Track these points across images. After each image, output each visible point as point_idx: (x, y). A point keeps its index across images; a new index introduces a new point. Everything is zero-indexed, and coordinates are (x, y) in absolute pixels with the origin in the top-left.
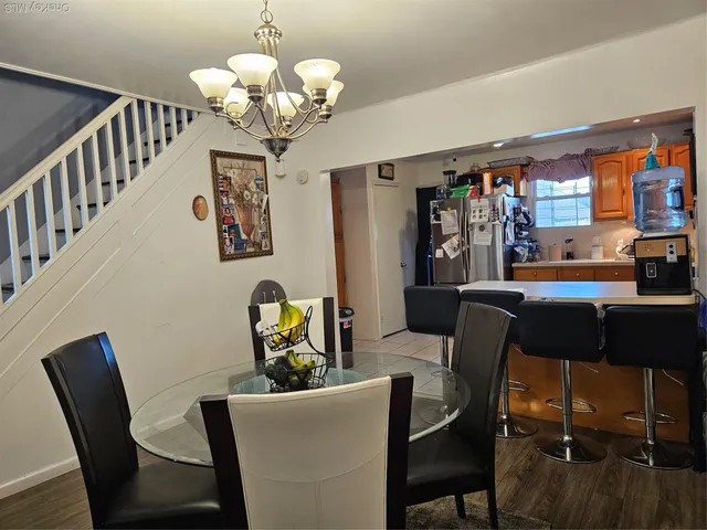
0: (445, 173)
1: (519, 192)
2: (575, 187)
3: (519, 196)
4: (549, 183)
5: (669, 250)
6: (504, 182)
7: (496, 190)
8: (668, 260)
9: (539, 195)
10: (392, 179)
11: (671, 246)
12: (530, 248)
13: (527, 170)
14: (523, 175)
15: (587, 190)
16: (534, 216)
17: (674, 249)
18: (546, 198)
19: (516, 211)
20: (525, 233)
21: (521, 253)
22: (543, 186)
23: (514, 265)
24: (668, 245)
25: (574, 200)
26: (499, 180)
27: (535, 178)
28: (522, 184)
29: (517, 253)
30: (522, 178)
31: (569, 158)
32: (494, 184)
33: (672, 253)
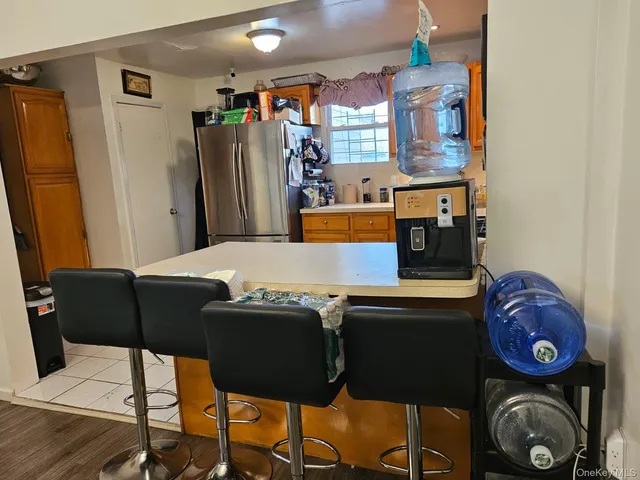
0: (220, 91)
1: (309, 119)
2: (374, 115)
3: (309, 125)
4: (345, 109)
5: (441, 207)
6: (288, 105)
7: (277, 115)
8: (441, 224)
9: (335, 123)
10: (149, 96)
11: (444, 201)
12: (321, 190)
13: (319, 91)
14: (314, 98)
15: (385, 120)
16: (329, 150)
17: (448, 206)
18: (343, 128)
19: (305, 143)
20: (316, 172)
21: (311, 197)
22: (339, 113)
23: (302, 211)
24: (440, 199)
25: (372, 131)
26: (282, 102)
27: (328, 102)
28: (313, 109)
29: (307, 197)
30: (312, 103)
31: (364, 77)
32: (275, 108)
33: (445, 211)
